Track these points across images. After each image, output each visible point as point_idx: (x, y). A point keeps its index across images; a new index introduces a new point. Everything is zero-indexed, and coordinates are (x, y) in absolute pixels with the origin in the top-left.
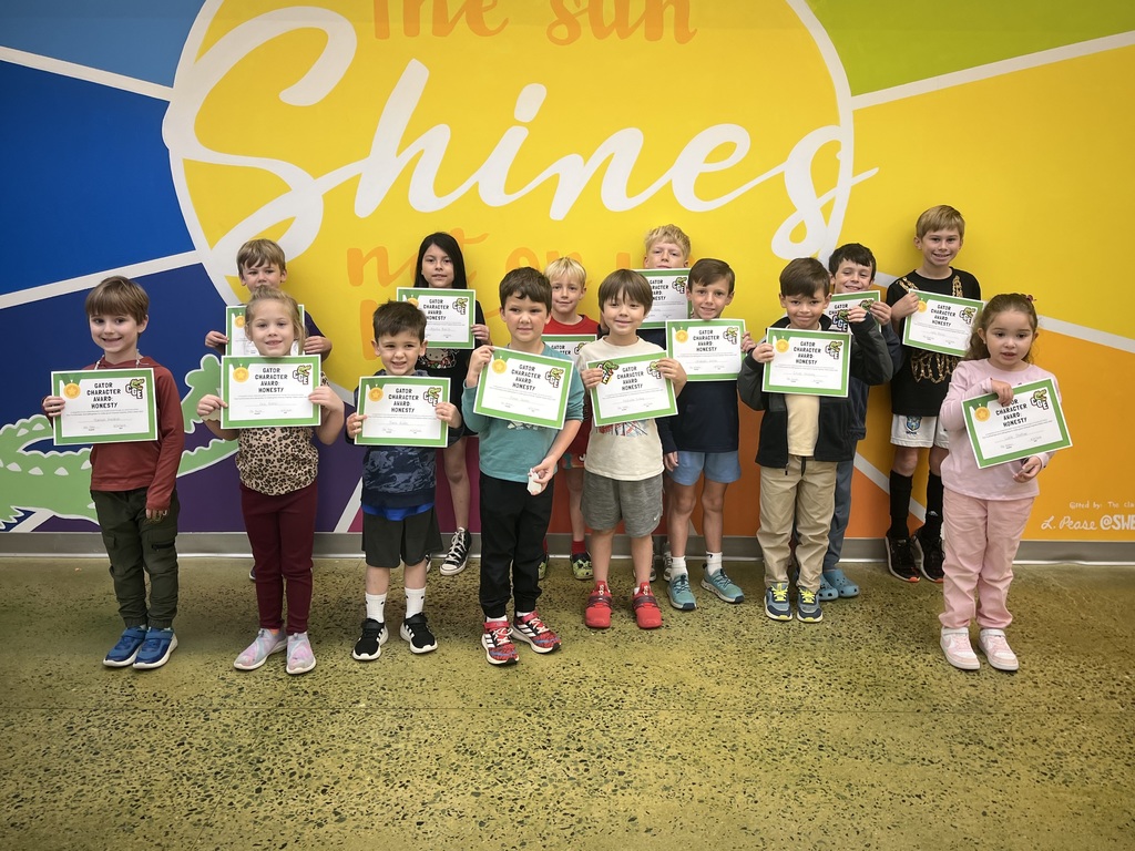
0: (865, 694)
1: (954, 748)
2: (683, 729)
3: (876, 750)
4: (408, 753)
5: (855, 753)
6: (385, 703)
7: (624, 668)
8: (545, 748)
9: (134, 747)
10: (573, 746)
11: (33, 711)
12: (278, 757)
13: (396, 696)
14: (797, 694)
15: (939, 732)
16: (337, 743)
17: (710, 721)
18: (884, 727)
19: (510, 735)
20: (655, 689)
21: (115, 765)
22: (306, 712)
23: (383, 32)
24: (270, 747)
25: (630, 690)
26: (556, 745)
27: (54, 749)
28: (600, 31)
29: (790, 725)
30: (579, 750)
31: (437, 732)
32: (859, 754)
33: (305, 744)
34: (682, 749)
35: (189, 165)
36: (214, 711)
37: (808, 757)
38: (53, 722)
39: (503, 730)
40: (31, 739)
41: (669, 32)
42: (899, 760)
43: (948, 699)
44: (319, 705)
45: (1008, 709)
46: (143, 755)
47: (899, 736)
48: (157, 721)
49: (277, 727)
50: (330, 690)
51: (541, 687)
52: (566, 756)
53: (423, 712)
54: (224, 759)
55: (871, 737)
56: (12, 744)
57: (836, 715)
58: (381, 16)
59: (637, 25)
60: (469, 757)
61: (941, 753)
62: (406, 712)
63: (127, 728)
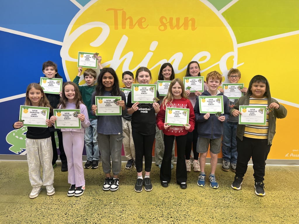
0: (246, 202)
1: (271, 218)
2: (198, 212)
3: (251, 218)
4: (126, 218)
5: (246, 219)
6: (118, 203)
7: (180, 194)
8: (162, 217)
9: (54, 215)
10: (169, 216)
11: (27, 204)
12: (92, 218)
13: (121, 201)
14: (227, 202)
15: (267, 213)
16: (107, 214)
17: (205, 210)
18: (252, 212)
19: (152, 213)
20: (189, 200)
21: (49, 220)
22: (98, 205)
23: (116, 28)
24: (89, 215)
25: (182, 200)
26: (165, 216)
27: (33, 215)
28: (172, 27)
29: (227, 211)
30: (171, 217)
31: (133, 212)
32: (247, 220)
33: (98, 215)
34: (199, 218)
35: (67, 62)
36: (74, 205)
37: (233, 221)
38: (32, 207)
39: (150, 211)
40: (26, 212)
41: (190, 28)
42: (258, 222)
43: (268, 204)
44: (101, 203)
45: (284, 206)
46: (56, 217)
47: (257, 215)
48: (59, 207)
49: (91, 209)
50: (104, 199)
51: (159, 199)
52: (168, 219)
53: (128, 206)
54: (77, 219)
55: (249, 215)
56: (22, 213)
57: (239, 208)
58: (116, 24)
59: (182, 26)
60: (142, 219)
61: (268, 219)
62: (124, 206)
63: (51, 209)
